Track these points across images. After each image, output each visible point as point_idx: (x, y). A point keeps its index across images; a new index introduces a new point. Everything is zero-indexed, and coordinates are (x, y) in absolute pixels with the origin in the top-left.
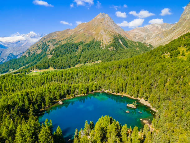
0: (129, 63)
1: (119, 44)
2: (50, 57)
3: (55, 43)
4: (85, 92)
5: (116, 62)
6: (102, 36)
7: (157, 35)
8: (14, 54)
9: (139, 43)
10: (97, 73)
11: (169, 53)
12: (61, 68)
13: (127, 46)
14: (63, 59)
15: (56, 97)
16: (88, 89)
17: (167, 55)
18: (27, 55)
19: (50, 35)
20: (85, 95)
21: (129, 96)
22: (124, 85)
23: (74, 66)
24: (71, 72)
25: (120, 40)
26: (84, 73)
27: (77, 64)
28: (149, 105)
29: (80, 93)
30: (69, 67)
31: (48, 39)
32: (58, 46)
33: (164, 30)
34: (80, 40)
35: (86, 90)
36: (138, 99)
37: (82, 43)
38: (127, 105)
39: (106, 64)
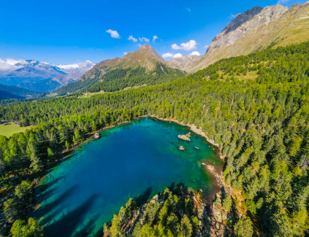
0: (172, 86)
1: (161, 70)
2: (102, 81)
3: (106, 69)
4: (129, 119)
5: (160, 85)
6: (146, 63)
7: (189, 64)
8: (74, 79)
9: (177, 70)
10: (143, 96)
11: (208, 77)
12: (111, 91)
13: (167, 72)
14: (112, 83)
15: (91, 128)
16: (132, 114)
17: (208, 78)
18: (83, 80)
19: (102, 62)
20: (129, 121)
21: (176, 121)
22: (171, 109)
23: (123, 89)
24: (117, 95)
25: (161, 67)
26: (130, 96)
27: (125, 87)
28: (203, 134)
29: (123, 120)
30: (118, 90)
31: (101, 66)
32: (109, 71)
33: (194, 60)
34: (128, 67)
35: (130, 116)
36: (188, 125)
37: (130, 69)
38: (179, 136)
39: (150, 87)
